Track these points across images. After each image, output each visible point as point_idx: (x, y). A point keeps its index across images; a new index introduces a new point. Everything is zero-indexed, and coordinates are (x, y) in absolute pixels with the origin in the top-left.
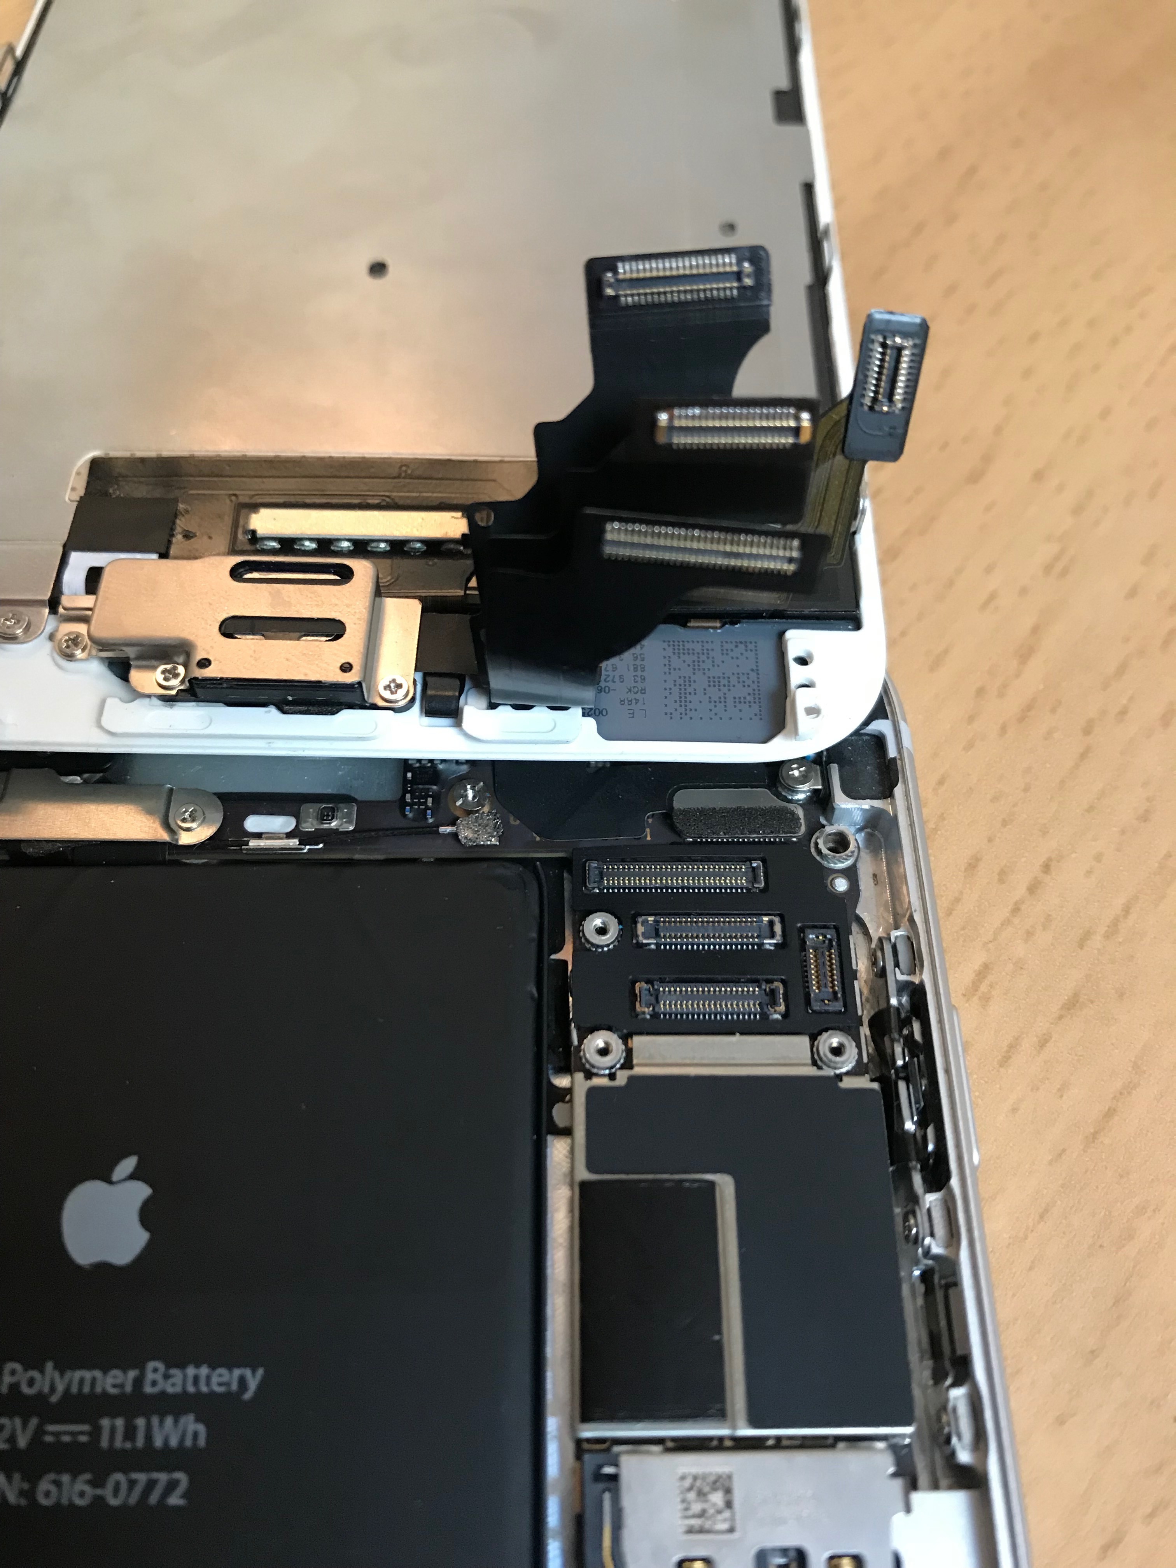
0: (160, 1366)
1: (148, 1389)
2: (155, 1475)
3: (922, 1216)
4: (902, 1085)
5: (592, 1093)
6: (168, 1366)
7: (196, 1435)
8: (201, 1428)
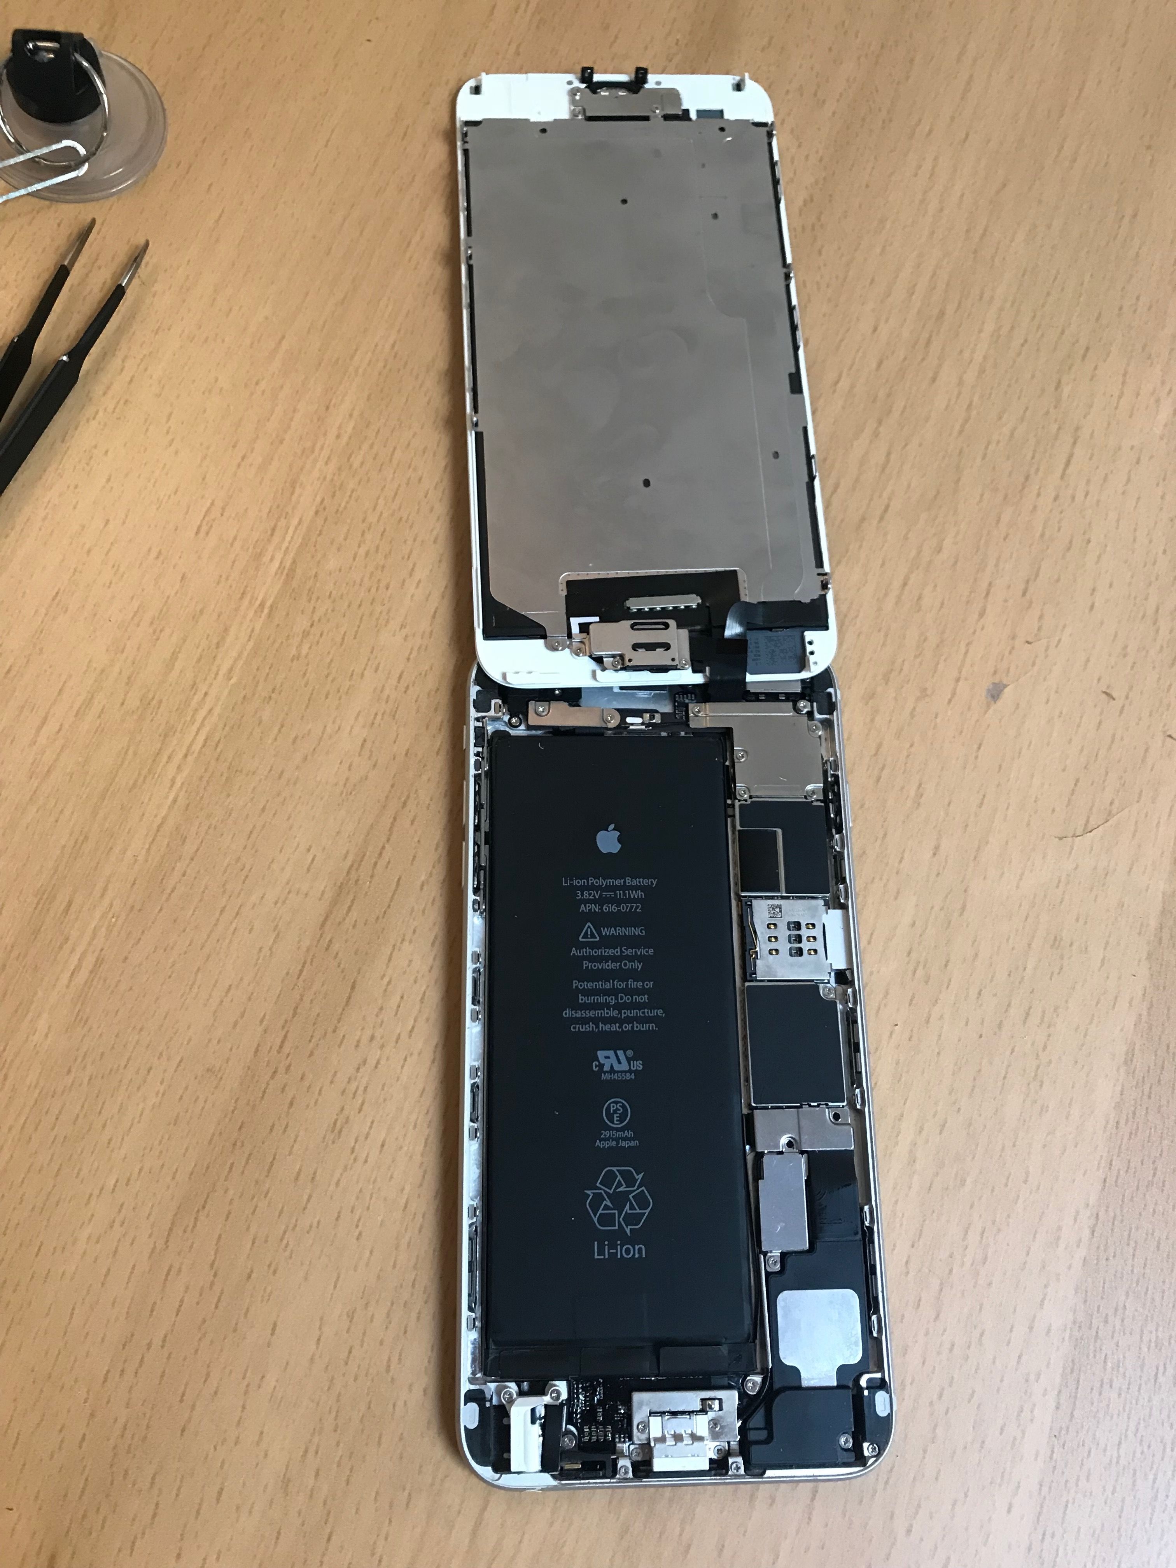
0: (630, 879)
3: (835, 841)
4: (831, 805)
5: (741, 806)
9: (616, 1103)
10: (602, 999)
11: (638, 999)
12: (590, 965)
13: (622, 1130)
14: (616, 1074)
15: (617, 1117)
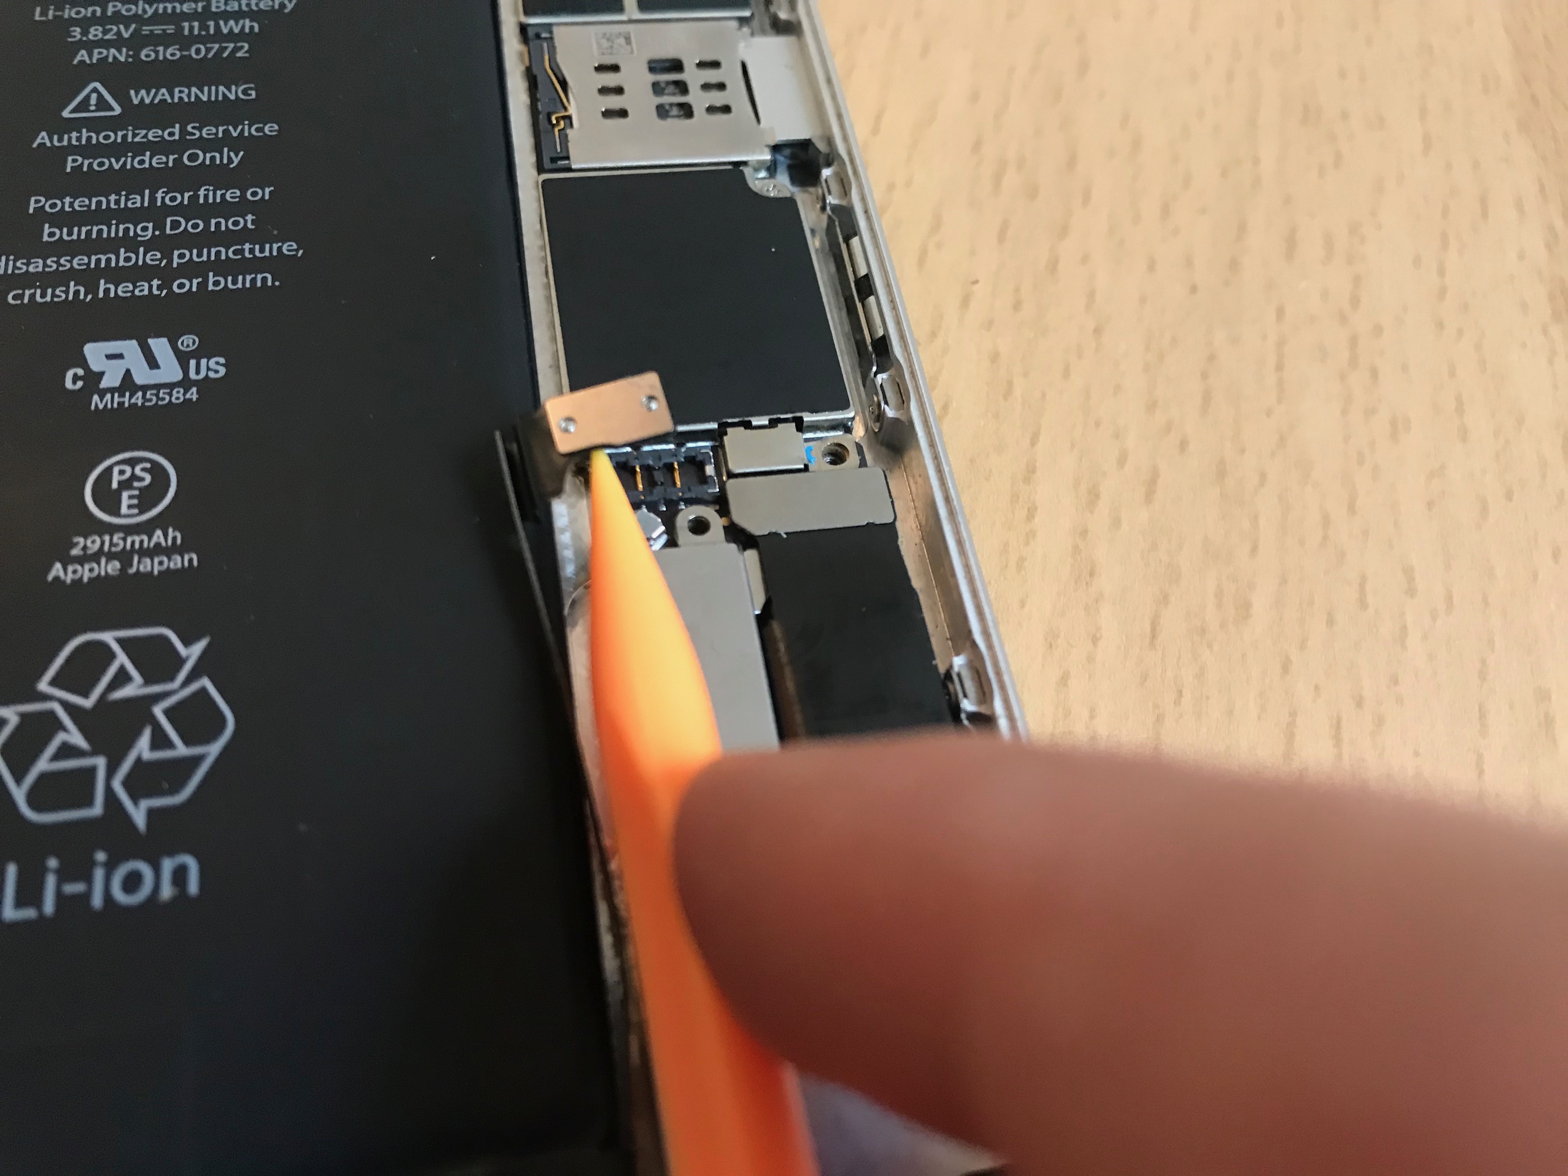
1: (214, 10)
2: (224, 45)
7: (251, 27)
8: (255, 25)
9: (133, 462)
10: (114, 231)
11: (223, 224)
12: (86, 162)
13: (147, 528)
14: (140, 394)
15: (131, 497)
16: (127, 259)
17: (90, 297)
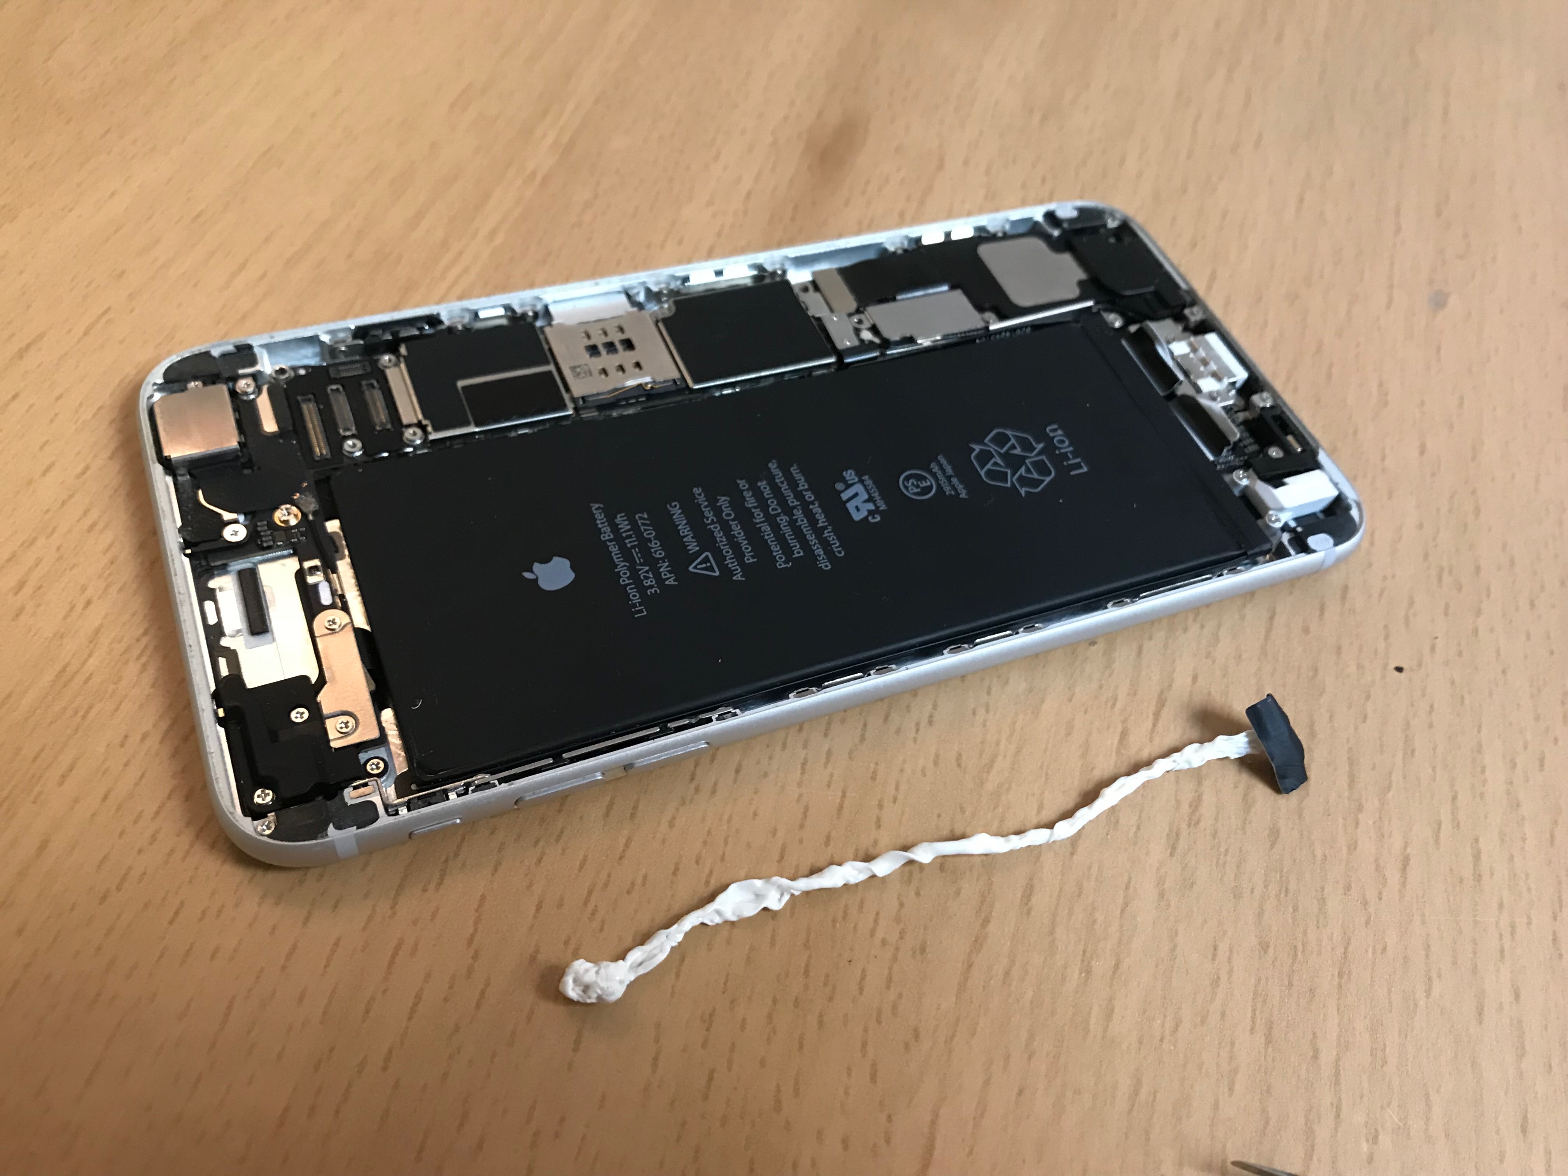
0: (602, 536)
1: (612, 537)
2: (640, 525)
5: (436, 431)
6: (601, 533)
7: (621, 517)
8: (618, 516)
9: (907, 488)
10: (787, 531)
11: (767, 493)
12: (747, 555)
13: (934, 475)
14: (873, 495)
15: (922, 483)
16: (802, 521)
17: (829, 527)
